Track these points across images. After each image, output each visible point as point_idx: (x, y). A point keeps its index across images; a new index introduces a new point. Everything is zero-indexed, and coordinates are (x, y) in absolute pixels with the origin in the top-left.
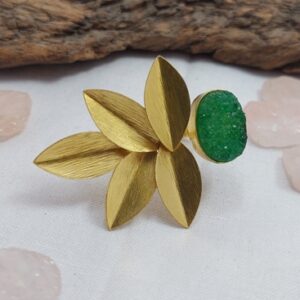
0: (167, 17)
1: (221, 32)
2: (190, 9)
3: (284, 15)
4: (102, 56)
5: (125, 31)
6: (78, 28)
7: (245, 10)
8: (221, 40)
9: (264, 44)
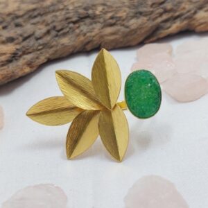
2: (77, 25)
3: (133, 11)
4: (35, 68)
5: (43, 50)
6: (14, 57)
7: (109, 15)
8: (102, 37)
9: (128, 30)
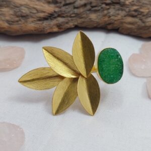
0: (96, 11)
1: (122, 19)
2: (108, 7)
5: (75, 18)
